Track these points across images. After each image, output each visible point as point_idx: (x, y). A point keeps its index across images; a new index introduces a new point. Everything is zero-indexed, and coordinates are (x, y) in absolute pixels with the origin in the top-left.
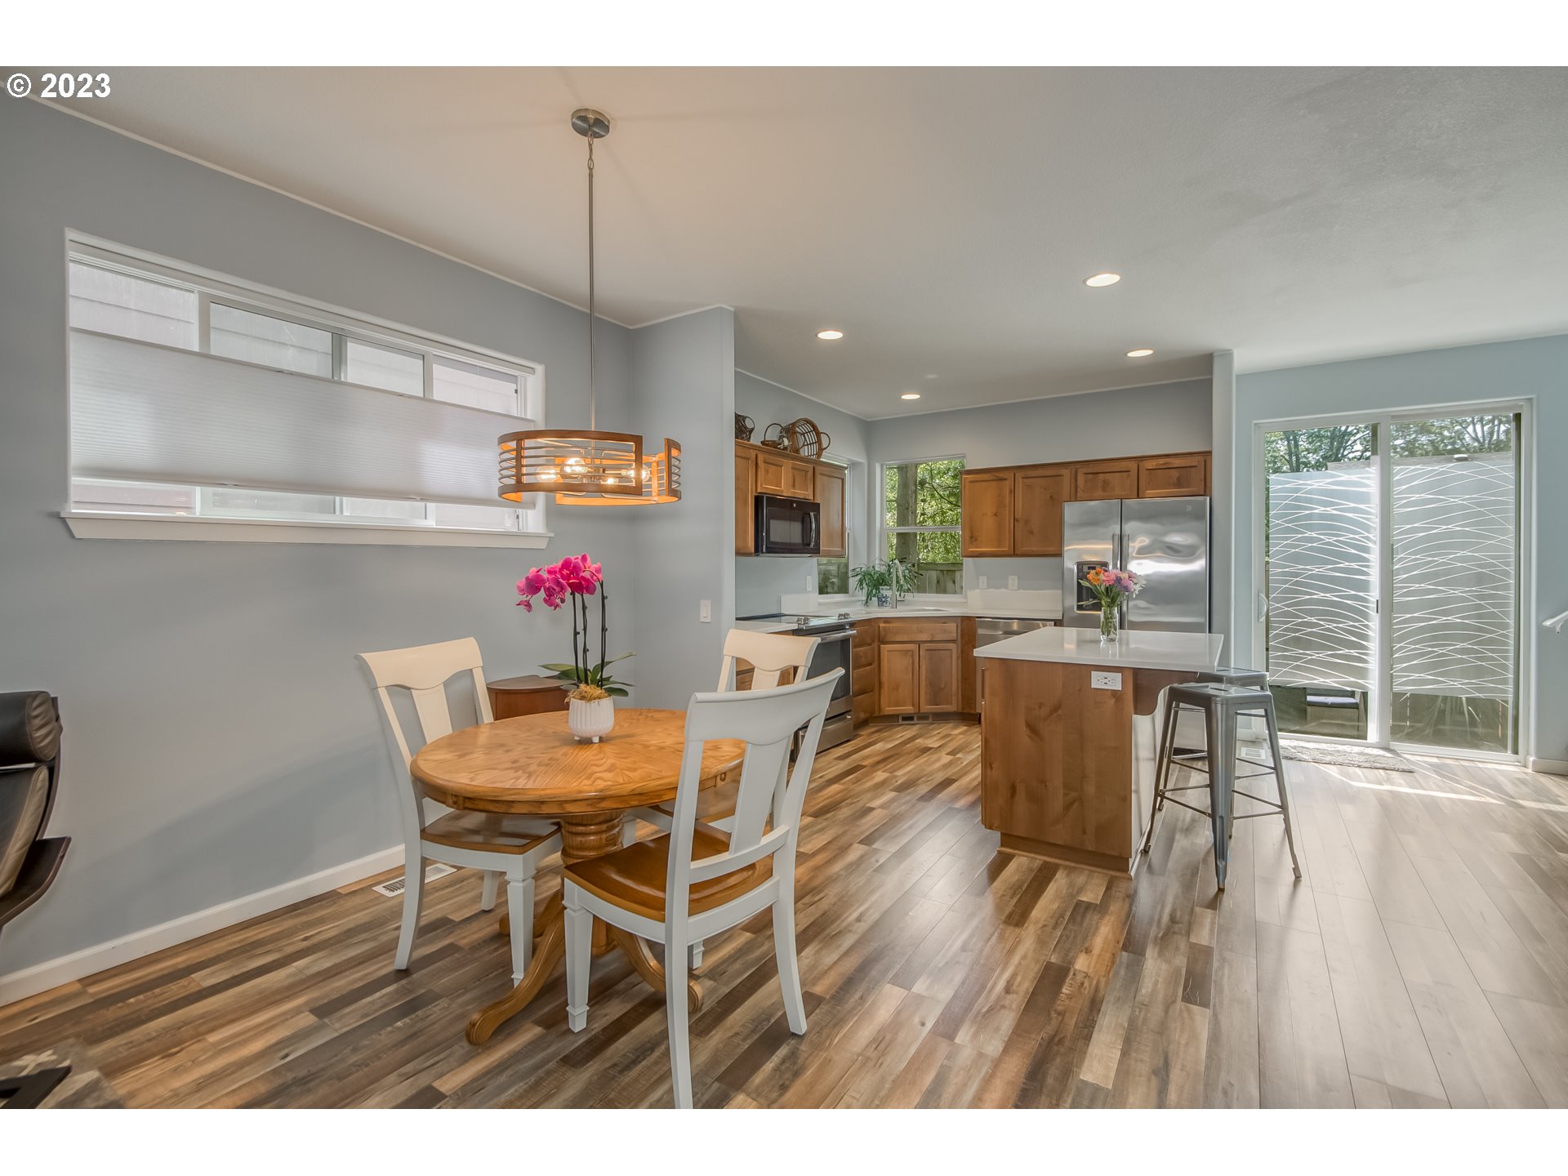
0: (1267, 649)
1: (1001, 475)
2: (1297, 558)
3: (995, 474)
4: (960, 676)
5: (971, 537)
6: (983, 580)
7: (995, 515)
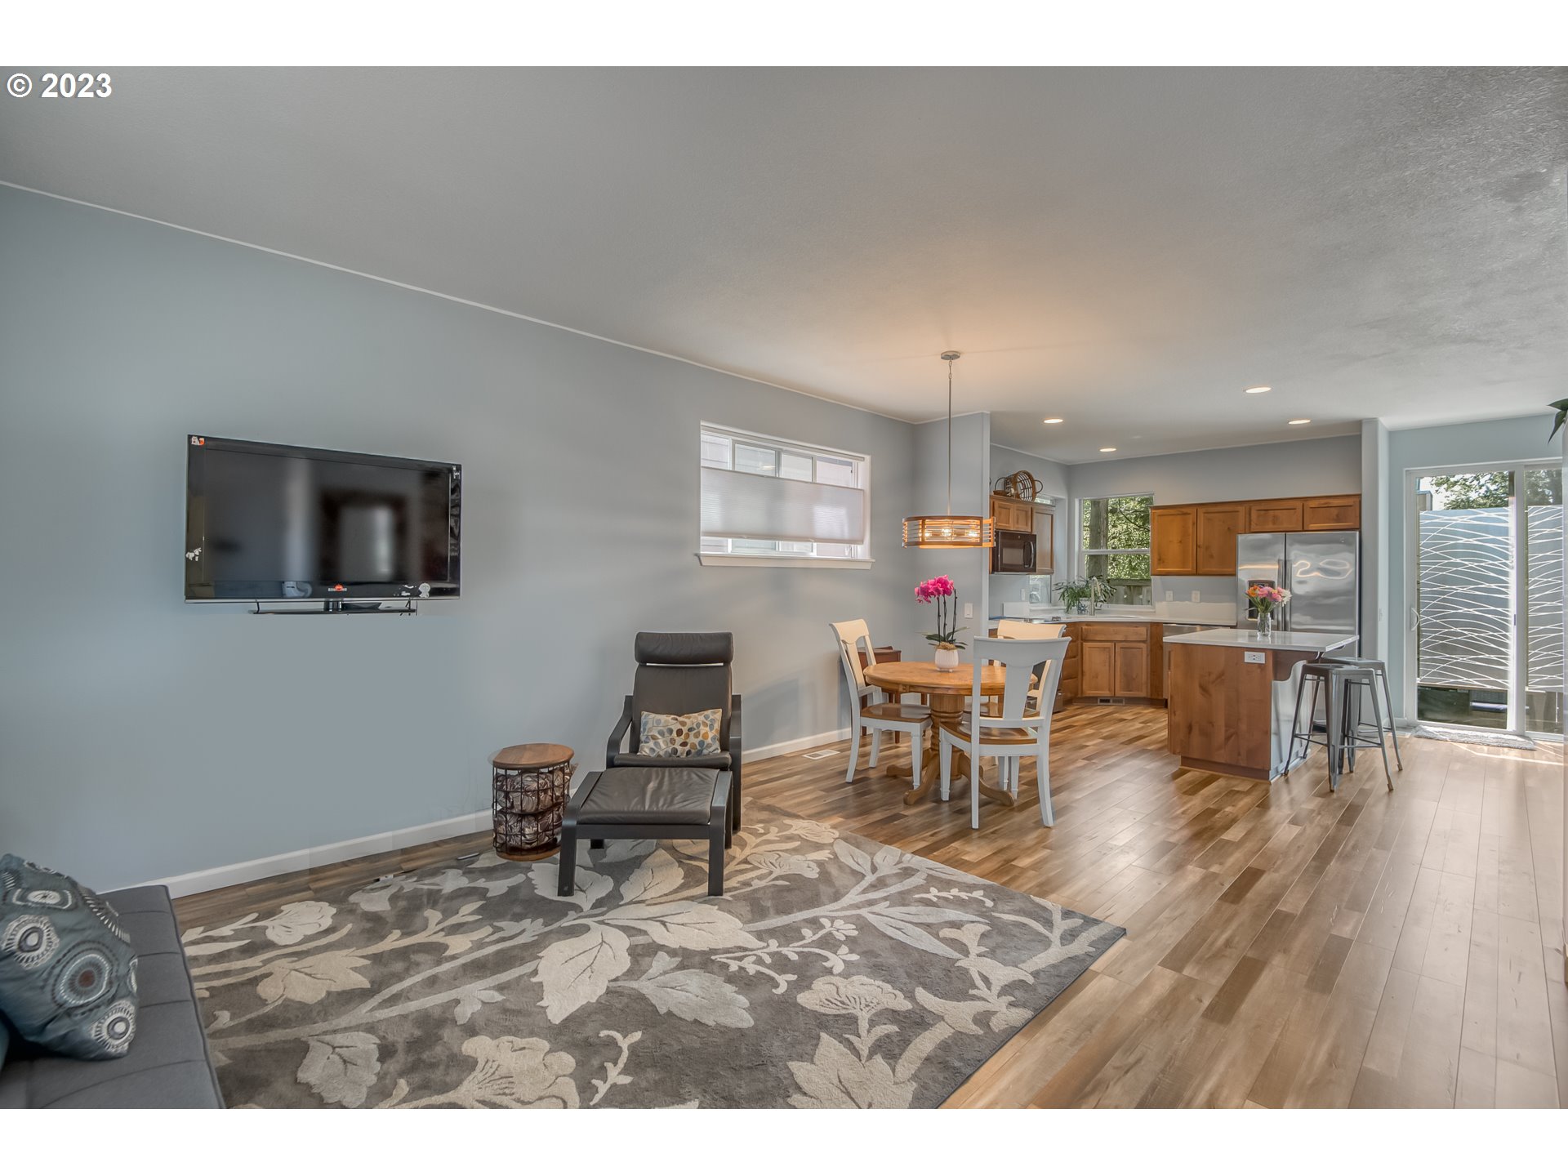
0: (1418, 654)
1: (1184, 510)
2: (1444, 580)
3: (1181, 510)
4: (1149, 670)
5: (1160, 560)
6: (1170, 594)
7: (1180, 542)
